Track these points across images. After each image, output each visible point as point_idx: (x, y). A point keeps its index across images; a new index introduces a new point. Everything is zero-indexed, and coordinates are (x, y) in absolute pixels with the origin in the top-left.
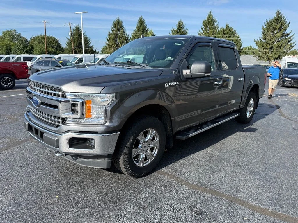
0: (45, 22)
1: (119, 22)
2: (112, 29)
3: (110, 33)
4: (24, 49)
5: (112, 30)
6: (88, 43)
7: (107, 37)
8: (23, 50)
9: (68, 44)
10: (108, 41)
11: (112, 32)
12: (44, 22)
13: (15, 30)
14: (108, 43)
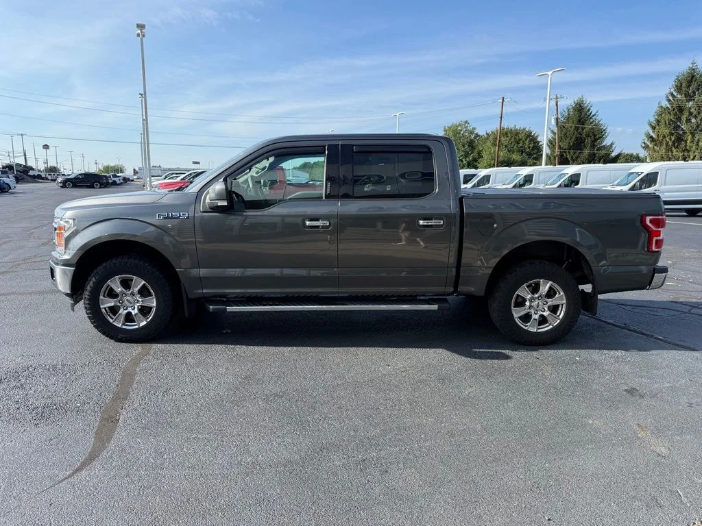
0: (503, 100)
1: (693, 76)
2: (671, 98)
3: (662, 107)
4: (463, 160)
5: (669, 100)
6: (601, 137)
7: (652, 120)
8: (462, 162)
9: (552, 143)
10: (654, 128)
11: (668, 105)
12: (501, 101)
13: (466, 122)
14: (652, 134)
